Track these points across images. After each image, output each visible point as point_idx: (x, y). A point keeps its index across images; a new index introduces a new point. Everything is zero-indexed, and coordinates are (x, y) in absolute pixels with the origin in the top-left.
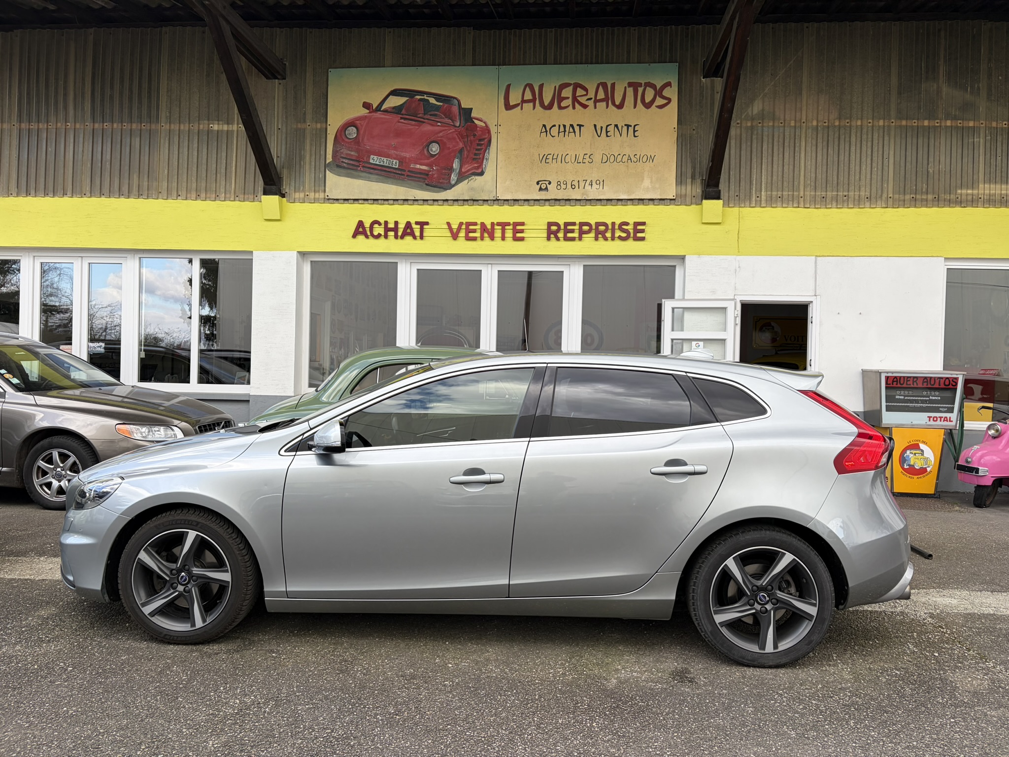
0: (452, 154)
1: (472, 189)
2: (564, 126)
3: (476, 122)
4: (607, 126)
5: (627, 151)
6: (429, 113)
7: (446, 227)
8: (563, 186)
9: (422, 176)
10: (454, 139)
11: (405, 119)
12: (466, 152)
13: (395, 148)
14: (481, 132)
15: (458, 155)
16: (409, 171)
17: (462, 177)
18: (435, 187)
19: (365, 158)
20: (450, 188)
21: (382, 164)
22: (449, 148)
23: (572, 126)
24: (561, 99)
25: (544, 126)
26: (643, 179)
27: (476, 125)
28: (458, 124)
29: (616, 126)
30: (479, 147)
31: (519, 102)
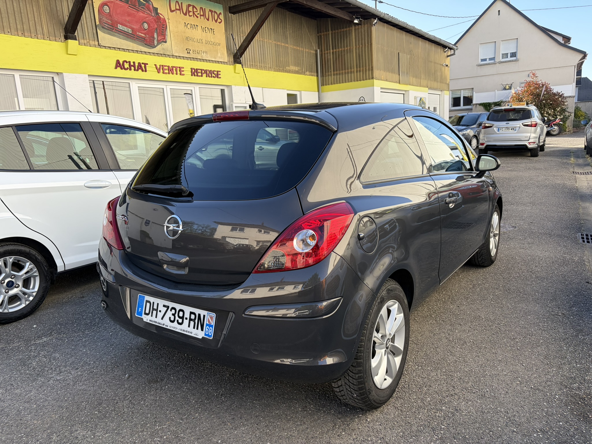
0: (153, 30)
1: (163, 49)
2: (192, 25)
3: (160, 15)
4: (205, 28)
5: (212, 40)
6: (141, 6)
7: (155, 66)
8: (195, 52)
9: (142, 39)
10: (153, 22)
11: (131, 7)
12: (158, 30)
13: (129, 22)
14: (162, 21)
15: (155, 31)
16: (137, 36)
17: (159, 42)
18: (149, 46)
19: (115, 25)
20: (155, 48)
21: (124, 30)
22: (151, 27)
23: (194, 25)
24: (189, 12)
25: (185, 23)
26: (218, 53)
27: (160, 17)
28: (153, 15)
29: (208, 28)
30: (163, 29)
31: (175, 9)
